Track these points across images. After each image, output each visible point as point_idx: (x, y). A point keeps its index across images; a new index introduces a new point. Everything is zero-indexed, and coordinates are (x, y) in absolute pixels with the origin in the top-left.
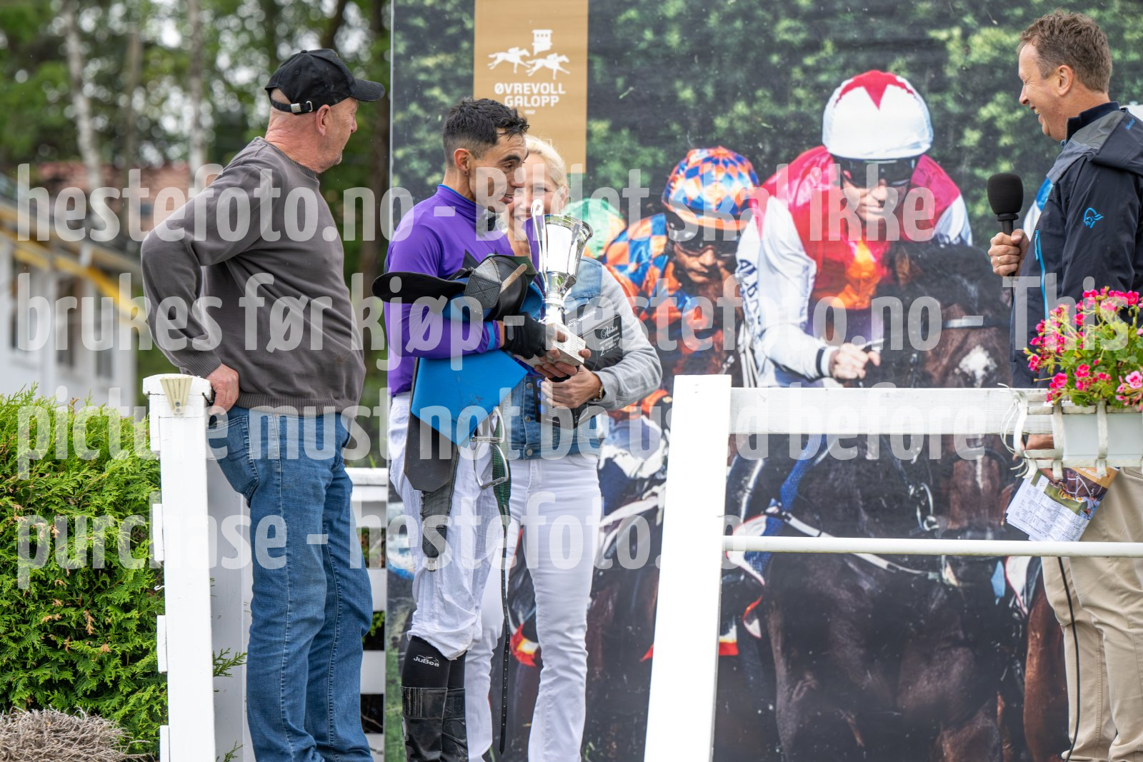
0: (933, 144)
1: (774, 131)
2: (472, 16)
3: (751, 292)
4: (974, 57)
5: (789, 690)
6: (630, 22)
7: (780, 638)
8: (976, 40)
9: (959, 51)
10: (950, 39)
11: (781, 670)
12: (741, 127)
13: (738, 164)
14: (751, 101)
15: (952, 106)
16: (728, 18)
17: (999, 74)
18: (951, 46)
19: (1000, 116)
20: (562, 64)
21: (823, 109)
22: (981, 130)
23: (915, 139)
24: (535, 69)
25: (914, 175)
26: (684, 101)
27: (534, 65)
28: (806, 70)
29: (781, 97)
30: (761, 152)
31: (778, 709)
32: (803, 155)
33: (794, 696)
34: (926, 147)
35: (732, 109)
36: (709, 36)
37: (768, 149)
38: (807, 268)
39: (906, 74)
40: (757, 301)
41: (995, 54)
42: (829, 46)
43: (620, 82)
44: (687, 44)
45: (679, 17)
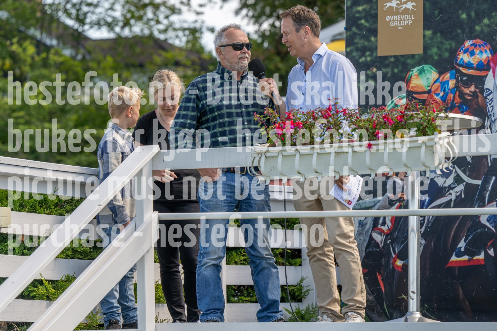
3: (490, 103)
12: (486, 29)
13: (485, 46)
14: (490, 18)
20: (413, 6)
24: (402, 9)
26: (463, 19)
27: (402, 7)
30: (494, 40)
35: (482, 22)
40: (493, 106)
43: (437, 12)
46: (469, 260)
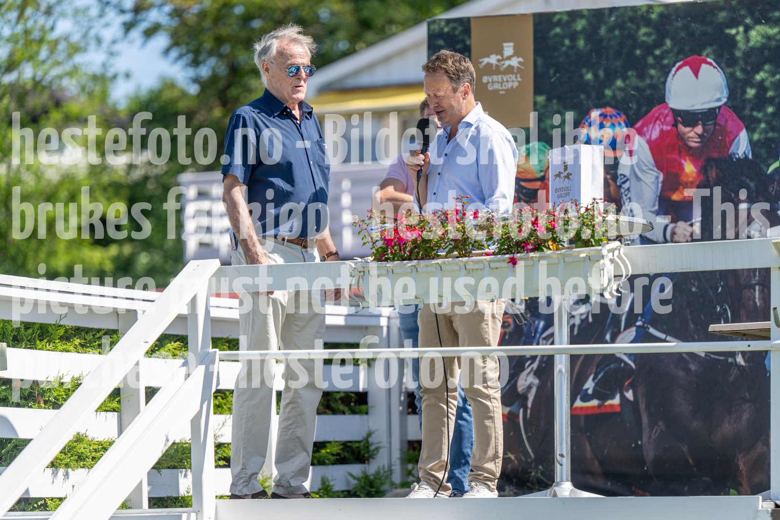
0: (729, 98)
1: (638, 96)
2: (470, 37)
3: (626, 193)
4: (752, 44)
5: (650, 431)
6: (557, 35)
7: (644, 401)
8: (753, 33)
9: (743, 41)
10: (738, 33)
11: (645, 420)
12: (620, 95)
13: (618, 116)
14: (625, 78)
15: (739, 74)
16: (611, 29)
17: (766, 53)
18: (739, 38)
19: (767, 79)
20: (520, 63)
21: (666, 80)
22: (756, 88)
23: (718, 96)
24: (505, 66)
25: (718, 118)
26: (588, 81)
27: (504, 64)
28: (655, 57)
29: (642, 76)
30: (631, 108)
31: (643, 444)
32: (655, 109)
33: (653, 435)
34: (724, 100)
35: (614, 84)
36: (601, 40)
37: (635, 106)
38: (657, 178)
39: (712, 57)
40: (630, 198)
41: (764, 41)
42: (668, 42)
43: (552, 71)
44: (589, 46)
45: (584, 30)
46: (599, 406)
